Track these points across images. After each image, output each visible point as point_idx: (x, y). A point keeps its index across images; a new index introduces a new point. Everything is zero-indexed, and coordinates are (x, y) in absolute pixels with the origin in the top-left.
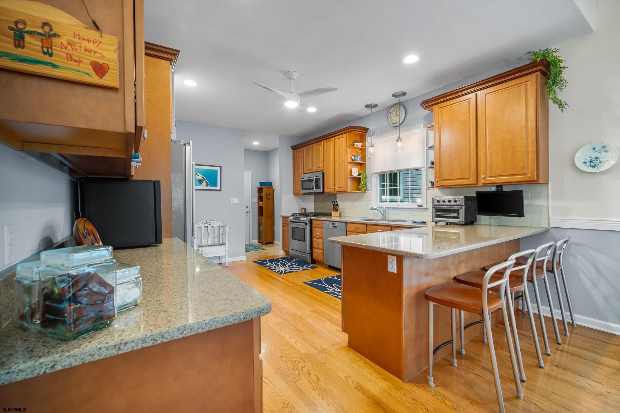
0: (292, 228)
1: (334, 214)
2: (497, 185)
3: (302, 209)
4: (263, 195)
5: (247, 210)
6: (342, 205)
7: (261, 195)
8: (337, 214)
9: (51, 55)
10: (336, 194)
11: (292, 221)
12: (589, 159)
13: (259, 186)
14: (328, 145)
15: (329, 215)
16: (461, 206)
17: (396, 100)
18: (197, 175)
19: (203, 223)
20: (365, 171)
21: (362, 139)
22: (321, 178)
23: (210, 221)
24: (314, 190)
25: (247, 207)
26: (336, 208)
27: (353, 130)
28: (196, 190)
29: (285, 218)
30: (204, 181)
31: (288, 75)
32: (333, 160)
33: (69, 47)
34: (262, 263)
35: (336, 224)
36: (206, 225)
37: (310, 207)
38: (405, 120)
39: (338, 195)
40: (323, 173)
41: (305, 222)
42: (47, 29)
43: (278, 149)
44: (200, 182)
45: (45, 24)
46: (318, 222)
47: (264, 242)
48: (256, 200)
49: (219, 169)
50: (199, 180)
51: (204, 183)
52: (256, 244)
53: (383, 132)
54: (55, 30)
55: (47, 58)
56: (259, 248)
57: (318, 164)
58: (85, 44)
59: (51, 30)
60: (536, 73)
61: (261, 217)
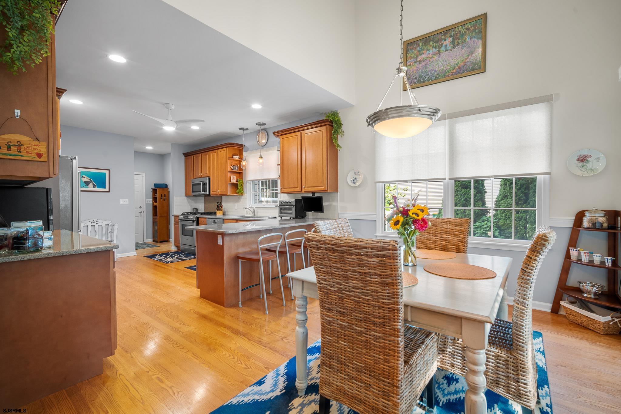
0: (182, 225)
1: (218, 213)
2: (312, 193)
3: (193, 209)
4: (158, 195)
5: (141, 210)
6: (225, 205)
7: (156, 196)
8: (221, 213)
9: (20, 152)
10: (221, 196)
11: (182, 219)
12: (353, 179)
13: (154, 187)
14: (213, 155)
15: (214, 214)
16: (293, 206)
17: (259, 127)
18: (83, 177)
19: (90, 222)
20: (242, 179)
21: (240, 153)
22: (208, 182)
23: (97, 221)
24: (202, 192)
25: (141, 207)
26: (219, 207)
27: (231, 146)
28: (81, 191)
29: (176, 217)
30: (91, 183)
31: (166, 106)
32: (216, 168)
33: (27, 149)
34: (151, 257)
35: (216, 221)
36: (93, 224)
37: (201, 207)
38: (268, 143)
39: (223, 197)
40: (209, 179)
41: (192, 220)
42: (19, 143)
43: (170, 154)
44: (87, 184)
45: (18, 141)
46: (203, 219)
47: (159, 241)
48: (150, 201)
49: (107, 172)
50: (85, 183)
51: (91, 185)
52: (150, 242)
53: (255, 149)
54: (22, 143)
55: (19, 154)
56: (153, 246)
57: (205, 171)
58: (33, 147)
59: (20, 143)
60: (327, 126)
61: (155, 217)
